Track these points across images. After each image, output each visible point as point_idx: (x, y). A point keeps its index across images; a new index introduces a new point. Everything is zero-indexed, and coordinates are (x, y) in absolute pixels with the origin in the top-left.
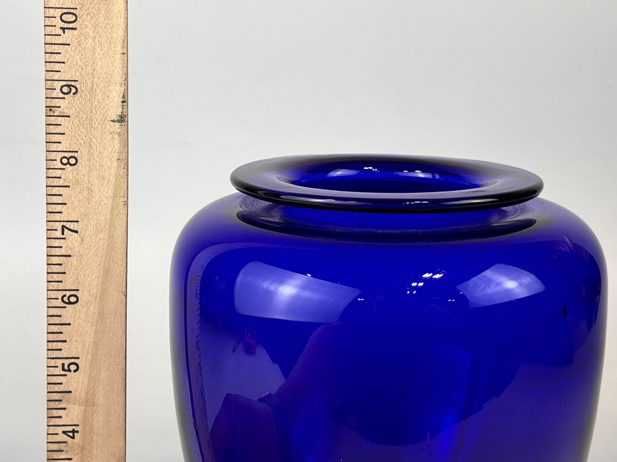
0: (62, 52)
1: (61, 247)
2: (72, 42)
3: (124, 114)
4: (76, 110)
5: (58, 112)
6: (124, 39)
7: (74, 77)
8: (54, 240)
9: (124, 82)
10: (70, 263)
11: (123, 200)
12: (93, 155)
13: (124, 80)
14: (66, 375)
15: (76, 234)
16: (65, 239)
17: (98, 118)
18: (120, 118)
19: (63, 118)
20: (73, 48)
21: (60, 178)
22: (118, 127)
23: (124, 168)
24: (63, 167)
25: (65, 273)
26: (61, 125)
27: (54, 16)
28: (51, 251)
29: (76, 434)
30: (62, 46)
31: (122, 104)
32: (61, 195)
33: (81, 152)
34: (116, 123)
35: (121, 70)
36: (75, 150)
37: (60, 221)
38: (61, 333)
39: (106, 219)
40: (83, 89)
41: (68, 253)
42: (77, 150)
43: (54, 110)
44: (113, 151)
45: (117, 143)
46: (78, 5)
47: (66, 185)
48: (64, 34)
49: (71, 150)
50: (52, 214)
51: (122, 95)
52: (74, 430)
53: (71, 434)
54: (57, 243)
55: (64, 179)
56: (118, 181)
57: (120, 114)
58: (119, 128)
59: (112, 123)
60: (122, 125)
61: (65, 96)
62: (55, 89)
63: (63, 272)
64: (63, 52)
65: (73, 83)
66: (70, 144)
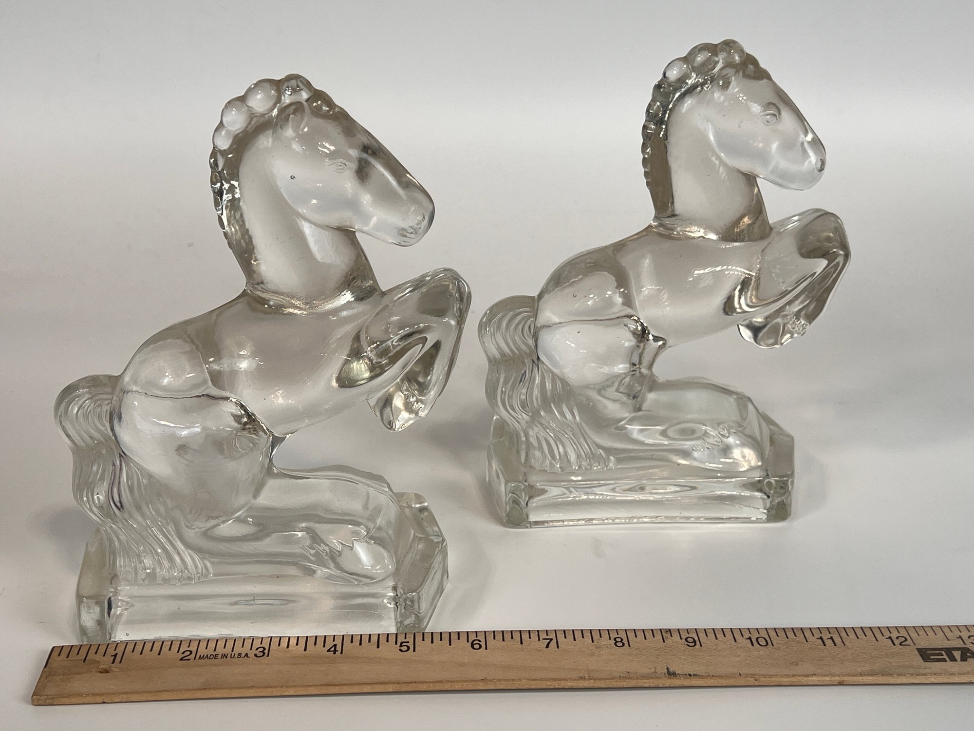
0: (727, 637)
1: (530, 639)
2: (739, 644)
3: (678, 676)
4: (672, 646)
5: (667, 636)
7: (705, 645)
8: (537, 634)
9: (711, 675)
10: (514, 644)
11: (585, 676)
12: (629, 656)
14: (396, 644)
15: (545, 647)
16: (539, 640)
17: (668, 659)
19: (662, 639)
20: (733, 644)
22: (663, 671)
23: (620, 676)
24: (612, 638)
26: (654, 638)
27: (760, 633)
28: (525, 632)
29: (333, 652)
30: (732, 638)
31: (687, 674)
32: (583, 638)
33: (630, 649)
34: (666, 670)
36: (631, 645)
37: (556, 637)
38: (441, 640)
39: (563, 665)
40: (695, 649)
41: (525, 642)
42: (631, 647)
43: (667, 633)
44: (636, 669)
45: (647, 671)
46: (777, 647)
47: (594, 640)
48: (745, 639)
49: (630, 643)
50: (563, 633)
51: (696, 674)
52: (337, 651)
53: (333, 649)
54: (534, 636)
55: (600, 639)
57: (677, 673)
58: (661, 672)
59: (666, 667)
60: (665, 674)
61: (684, 640)
62: (688, 634)
65: (698, 643)
66: (636, 643)
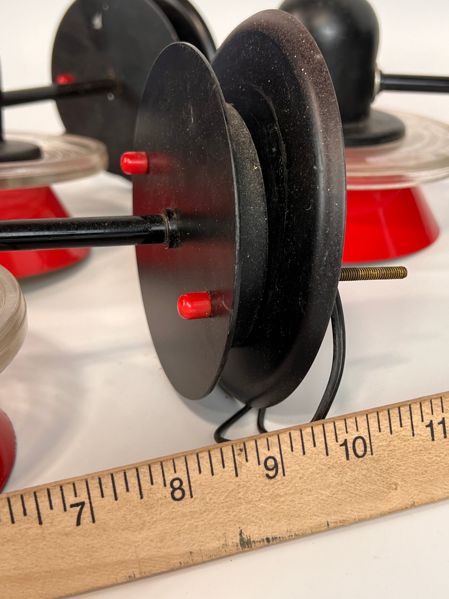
0: (317, 447)
1: (51, 508)
2: (331, 457)
3: (253, 545)
4: (247, 482)
5: (241, 460)
6: (345, 521)
7: (288, 470)
8: (60, 495)
9: (293, 534)
10: (29, 525)
11: (135, 573)
12: (191, 518)
13: (295, 534)
15: (75, 523)
16: (65, 510)
17: (241, 514)
18: (246, 540)
19: (234, 468)
20: (324, 460)
21: (152, 484)
22: (235, 541)
23: (181, 563)
24: (168, 483)
25: (13, 522)
26: (224, 467)
27: (359, 428)
28: (43, 495)
30: (324, 446)
31: (265, 539)
32: (128, 490)
33: (193, 501)
34: (238, 537)
35: (308, 526)
36: (193, 493)
37: (90, 498)
39: (104, 557)
40: (275, 484)
41: (44, 519)
42: (194, 496)
43: (242, 454)
44: (201, 543)
46: (376, 455)
47: (143, 493)
48: (339, 445)
49: (192, 489)
50: (98, 485)
51: (276, 537)
54: (57, 501)
55: (151, 489)
56: (163, 560)
57: (252, 540)
58: (233, 543)
59: (238, 533)
60: (237, 546)
62: (269, 450)
63: (15, 520)
64: (317, 449)
65: (280, 471)
66: (200, 484)
